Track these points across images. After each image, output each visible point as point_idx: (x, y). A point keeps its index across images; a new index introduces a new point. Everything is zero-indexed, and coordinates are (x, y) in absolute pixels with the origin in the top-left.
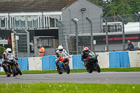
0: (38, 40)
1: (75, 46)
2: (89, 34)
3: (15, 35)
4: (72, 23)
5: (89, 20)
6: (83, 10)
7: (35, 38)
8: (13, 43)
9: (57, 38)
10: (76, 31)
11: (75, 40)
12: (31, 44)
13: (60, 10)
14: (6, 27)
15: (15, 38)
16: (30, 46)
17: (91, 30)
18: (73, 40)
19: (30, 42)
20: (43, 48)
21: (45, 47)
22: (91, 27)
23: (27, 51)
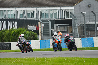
0: (57, 27)
1: (84, 32)
2: (94, 23)
3: (41, 23)
4: (82, 15)
5: (93, 13)
6: (89, 6)
7: (55, 26)
8: (40, 29)
9: (71, 25)
10: (85, 21)
11: (84, 27)
12: (53, 30)
13: (73, 6)
14: (35, 18)
15: (41, 26)
16: (52, 31)
17: (95, 20)
18: (82, 27)
19: (52, 28)
20: (61, 33)
21: (62, 32)
22: (95, 18)
23: (49, 35)
